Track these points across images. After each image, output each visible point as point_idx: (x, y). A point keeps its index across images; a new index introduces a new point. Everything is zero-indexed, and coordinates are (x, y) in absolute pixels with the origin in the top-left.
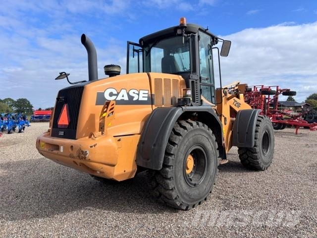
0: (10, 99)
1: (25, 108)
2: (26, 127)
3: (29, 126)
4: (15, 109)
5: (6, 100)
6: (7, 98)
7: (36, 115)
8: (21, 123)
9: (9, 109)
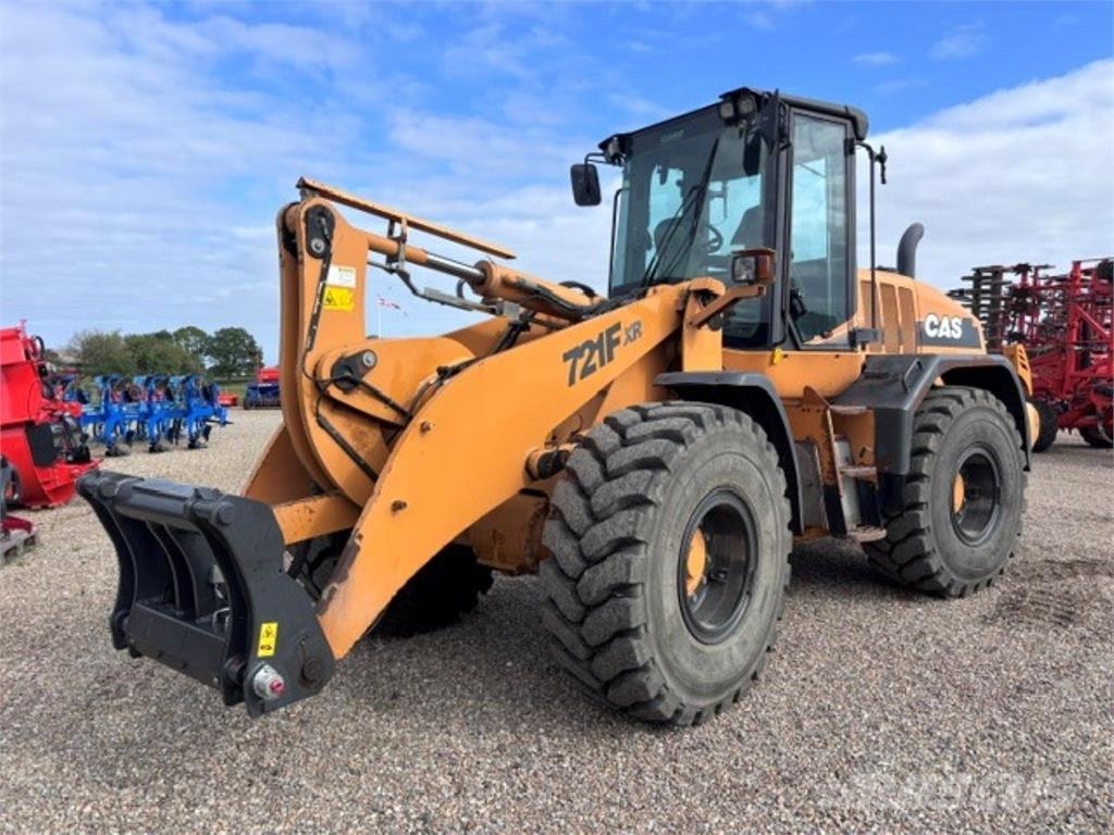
0: (194, 331)
1: (239, 361)
2: (216, 430)
3: (225, 423)
4: (209, 362)
5: (181, 334)
6: (185, 326)
7: (265, 381)
8: (197, 412)
9: (192, 363)
